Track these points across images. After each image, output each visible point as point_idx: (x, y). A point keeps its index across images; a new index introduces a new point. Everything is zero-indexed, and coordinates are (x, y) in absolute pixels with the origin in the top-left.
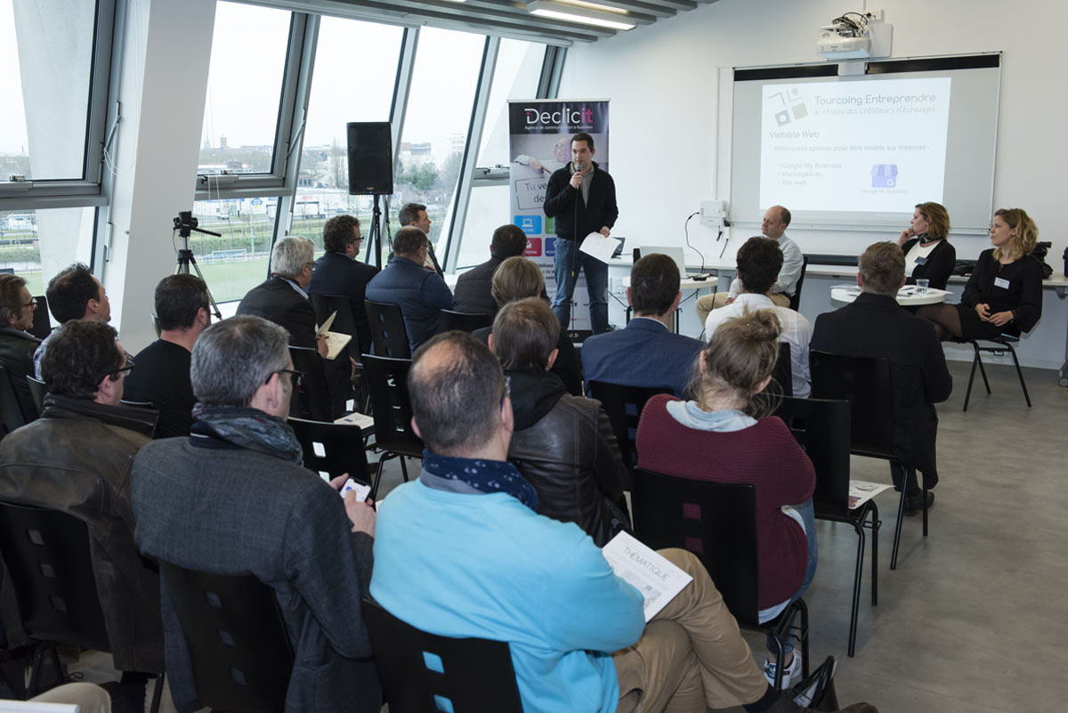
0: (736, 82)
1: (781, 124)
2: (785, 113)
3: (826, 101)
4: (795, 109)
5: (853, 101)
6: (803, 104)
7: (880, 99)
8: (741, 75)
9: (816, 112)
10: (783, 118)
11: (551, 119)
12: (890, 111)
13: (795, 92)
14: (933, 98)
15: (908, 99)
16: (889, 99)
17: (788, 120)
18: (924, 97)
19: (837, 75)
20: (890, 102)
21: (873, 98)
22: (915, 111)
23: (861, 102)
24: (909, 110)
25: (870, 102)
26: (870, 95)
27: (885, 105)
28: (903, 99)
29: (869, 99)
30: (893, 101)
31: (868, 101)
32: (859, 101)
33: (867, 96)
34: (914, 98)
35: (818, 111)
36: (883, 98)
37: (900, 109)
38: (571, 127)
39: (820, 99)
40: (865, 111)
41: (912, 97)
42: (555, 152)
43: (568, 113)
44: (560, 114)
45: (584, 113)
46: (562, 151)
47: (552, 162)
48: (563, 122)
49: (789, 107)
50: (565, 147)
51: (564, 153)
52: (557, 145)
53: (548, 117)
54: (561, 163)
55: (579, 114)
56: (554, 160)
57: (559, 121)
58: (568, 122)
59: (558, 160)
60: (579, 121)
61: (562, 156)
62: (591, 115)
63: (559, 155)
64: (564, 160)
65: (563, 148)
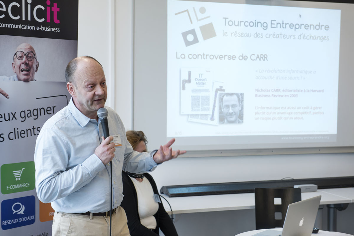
1: (188, 43)
2: (193, 32)
3: (233, 23)
4: (202, 28)
5: (259, 24)
6: (211, 25)
7: (283, 25)
9: (225, 34)
10: (190, 38)
11: (6, 13)
12: (292, 37)
13: (203, 10)
14: (327, 28)
15: (307, 27)
17: (196, 41)
18: (320, 26)
20: (292, 28)
21: (277, 24)
22: (313, 39)
23: (267, 27)
24: (309, 37)
25: (275, 27)
26: (275, 21)
27: (288, 31)
28: (303, 27)
29: (274, 24)
30: (294, 27)
31: (273, 26)
32: (265, 25)
33: (272, 21)
34: (312, 27)
35: (227, 33)
36: (286, 24)
37: (300, 36)
38: (33, 28)
39: (227, 20)
40: (270, 36)
41: (311, 25)
42: (13, 63)
43: (29, 6)
44: (18, 5)
45: (48, 8)
46: (23, 63)
47: (10, 79)
48: (24, 19)
49: (196, 26)
50: (27, 57)
51: (25, 67)
52: (16, 54)
53: (2, 8)
54: (22, 82)
55: (43, 8)
56: (12, 77)
57: (18, 17)
58: (29, 19)
59: (18, 76)
60: (43, 20)
61: (22, 71)
62: (58, 12)
63: (18, 70)
64: (25, 77)
65: (24, 59)
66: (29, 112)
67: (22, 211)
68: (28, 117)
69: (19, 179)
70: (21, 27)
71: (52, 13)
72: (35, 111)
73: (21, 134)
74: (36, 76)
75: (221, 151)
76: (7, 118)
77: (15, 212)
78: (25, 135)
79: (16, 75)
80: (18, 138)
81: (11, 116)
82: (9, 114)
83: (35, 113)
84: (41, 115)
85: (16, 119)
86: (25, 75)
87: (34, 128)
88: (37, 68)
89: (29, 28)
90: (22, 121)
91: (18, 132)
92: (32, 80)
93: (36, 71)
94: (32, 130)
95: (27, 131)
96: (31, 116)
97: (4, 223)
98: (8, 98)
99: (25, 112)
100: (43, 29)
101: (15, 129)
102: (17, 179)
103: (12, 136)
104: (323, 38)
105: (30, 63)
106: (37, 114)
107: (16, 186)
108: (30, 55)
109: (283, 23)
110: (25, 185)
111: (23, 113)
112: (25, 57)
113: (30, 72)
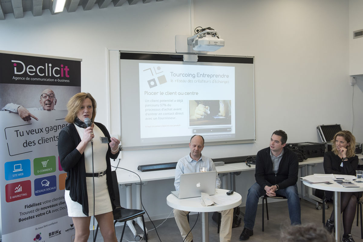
0: (121, 60)
1: (151, 86)
2: (154, 80)
3: (176, 75)
4: (159, 78)
5: (191, 75)
6: (164, 76)
7: (204, 75)
8: (125, 56)
9: (172, 81)
10: (152, 83)
11: (36, 72)
12: (209, 82)
13: (159, 68)
14: (228, 76)
15: (217, 76)
16: (208, 76)
17: (155, 85)
18: (224, 76)
19: (183, 61)
20: (209, 77)
21: (201, 75)
22: (220, 82)
23: (195, 76)
24: (218, 82)
25: (199, 77)
26: (199, 73)
27: (206, 78)
28: (215, 76)
29: (199, 75)
30: (210, 77)
31: (198, 76)
32: (194, 75)
33: (197, 73)
34: (220, 76)
35: (173, 80)
36: (205, 75)
37: (213, 81)
38: (53, 80)
39: (173, 73)
40: (197, 81)
41: (219, 75)
42: (40, 101)
43: (50, 68)
44: (43, 68)
45: (62, 69)
46: (47, 100)
47: (38, 109)
48: (47, 75)
49: (156, 77)
50: (49, 97)
51: (48, 102)
52: (42, 95)
53: (33, 69)
54: (46, 111)
55: (59, 69)
56: (40, 108)
57: (43, 74)
58: (50, 75)
59: (43, 108)
60: (59, 75)
61: (46, 105)
62: (68, 71)
63: (44, 104)
64: (48, 108)
65: (48, 98)
66: (51, 128)
67: (48, 184)
68: (51, 131)
69: (46, 166)
70: (45, 80)
71: (64, 72)
72: (55, 127)
73: (46, 140)
74: (55, 107)
75: (172, 145)
76: (37, 132)
77: (43, 185)
78: (49, 141)
79: (42, 107)
80: (45, 143)
81: (40, 131)
82: (38, 129)
83: (55, 128)
84: (58, 129)
85: (43, 132)
86: (48, 107)
87: (54, 137)
88: (56, 103)
89: (50, 80)
90: (47, 133)
91: (44, 139)
92: (53, 110)
93: (55, 104)
94: (53, 138)
95: (50, 138)
96: (52, 130)
97: (37, 192)
98: (38, 120)
99: (48, 128)
100: (59, 80)
101: (42, 138)
102: (44, 166)
103: (40, 142)
104: (226, 82)
105: (51, 100)
106: (57, 129)
107: (43, 171)
108: (51, 95)
109: (204, 74)
110: (49, 169)
111: (47, 129)
112: (48, 96)
113: (51, 105)
